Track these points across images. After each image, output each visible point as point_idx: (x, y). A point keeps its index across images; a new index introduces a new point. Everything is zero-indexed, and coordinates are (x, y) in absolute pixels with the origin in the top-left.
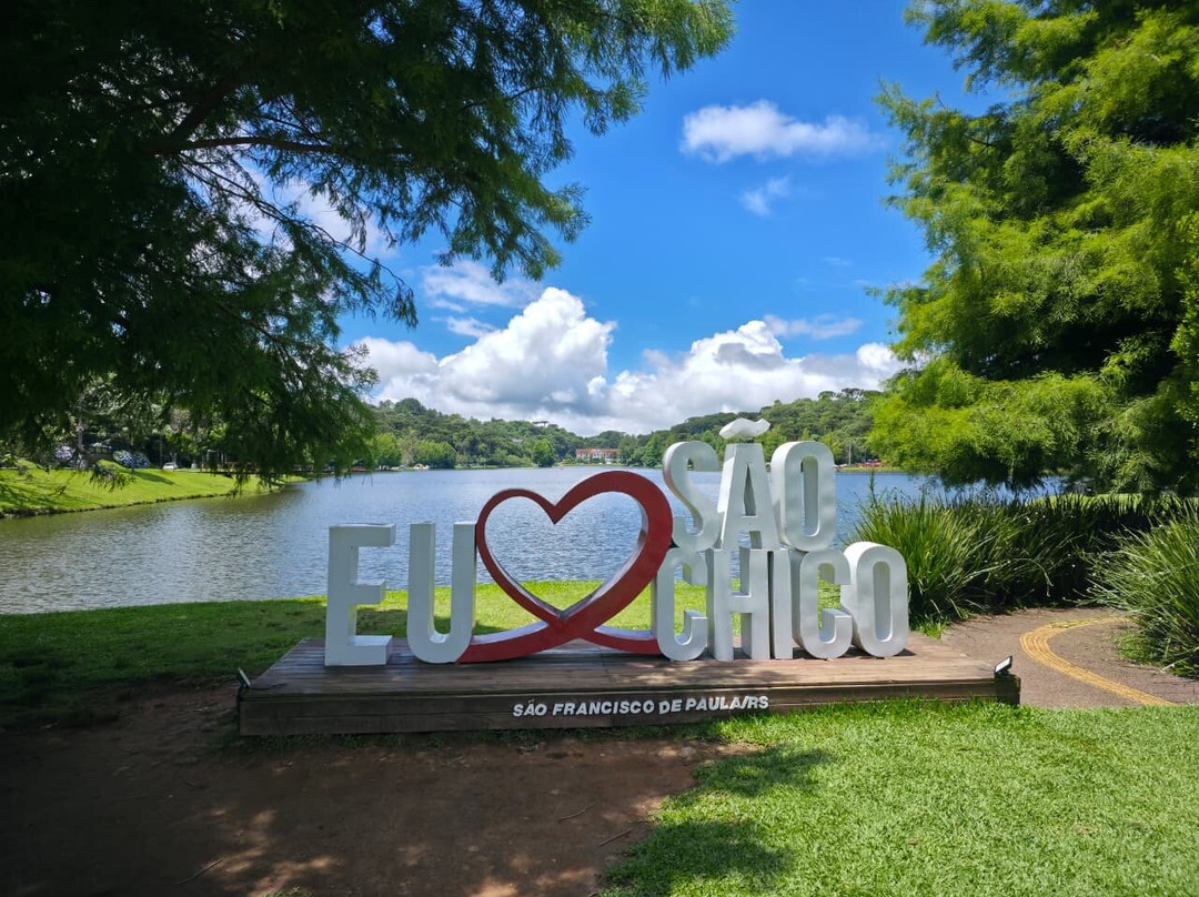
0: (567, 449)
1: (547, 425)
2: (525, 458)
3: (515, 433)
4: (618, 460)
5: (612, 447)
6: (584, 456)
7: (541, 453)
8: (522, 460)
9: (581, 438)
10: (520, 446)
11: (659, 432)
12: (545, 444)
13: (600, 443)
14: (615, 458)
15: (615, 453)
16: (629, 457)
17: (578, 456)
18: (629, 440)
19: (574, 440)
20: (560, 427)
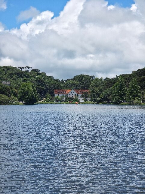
0: (47, 89)
1: (30, 70)
2: (12, 97)
3: (5, 77)
4: (89, 99)
5: (84, 88)
6: (61, 95)
7: (27, 93)
8: (10, 99)
9: (58, 81)
10: (8, 87)
11: (123, 76)
12: (30, 85)
13: (74, 85)
14: (87, 97)
15: (87, 93)
16: (99, 96)
17: (56, 96)
18: (98, 82)
19: (52, 82)
20: (41, 72)
